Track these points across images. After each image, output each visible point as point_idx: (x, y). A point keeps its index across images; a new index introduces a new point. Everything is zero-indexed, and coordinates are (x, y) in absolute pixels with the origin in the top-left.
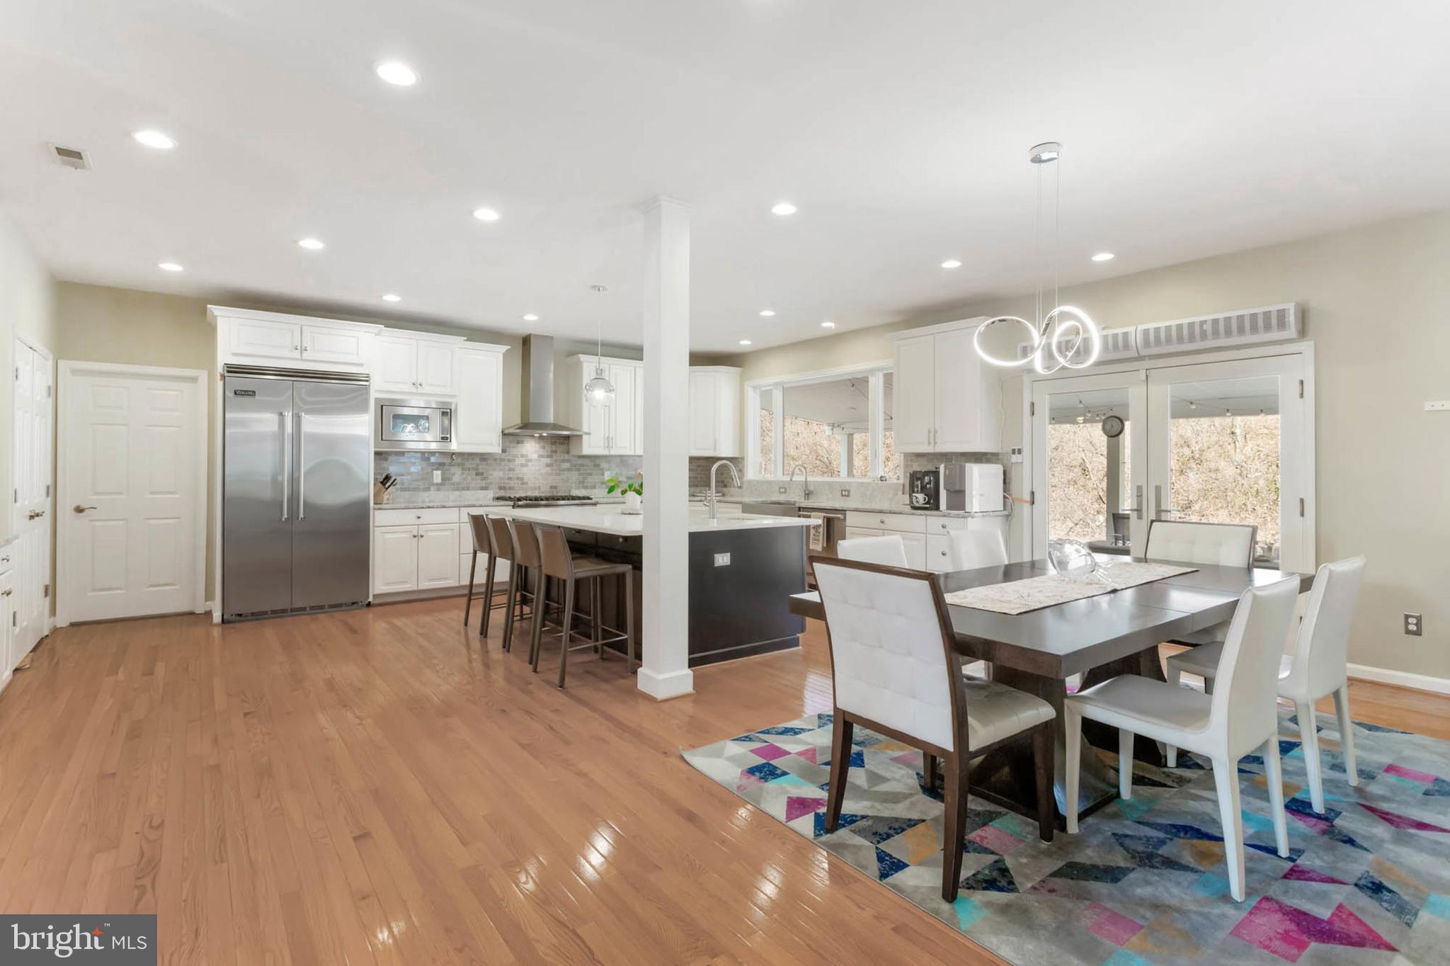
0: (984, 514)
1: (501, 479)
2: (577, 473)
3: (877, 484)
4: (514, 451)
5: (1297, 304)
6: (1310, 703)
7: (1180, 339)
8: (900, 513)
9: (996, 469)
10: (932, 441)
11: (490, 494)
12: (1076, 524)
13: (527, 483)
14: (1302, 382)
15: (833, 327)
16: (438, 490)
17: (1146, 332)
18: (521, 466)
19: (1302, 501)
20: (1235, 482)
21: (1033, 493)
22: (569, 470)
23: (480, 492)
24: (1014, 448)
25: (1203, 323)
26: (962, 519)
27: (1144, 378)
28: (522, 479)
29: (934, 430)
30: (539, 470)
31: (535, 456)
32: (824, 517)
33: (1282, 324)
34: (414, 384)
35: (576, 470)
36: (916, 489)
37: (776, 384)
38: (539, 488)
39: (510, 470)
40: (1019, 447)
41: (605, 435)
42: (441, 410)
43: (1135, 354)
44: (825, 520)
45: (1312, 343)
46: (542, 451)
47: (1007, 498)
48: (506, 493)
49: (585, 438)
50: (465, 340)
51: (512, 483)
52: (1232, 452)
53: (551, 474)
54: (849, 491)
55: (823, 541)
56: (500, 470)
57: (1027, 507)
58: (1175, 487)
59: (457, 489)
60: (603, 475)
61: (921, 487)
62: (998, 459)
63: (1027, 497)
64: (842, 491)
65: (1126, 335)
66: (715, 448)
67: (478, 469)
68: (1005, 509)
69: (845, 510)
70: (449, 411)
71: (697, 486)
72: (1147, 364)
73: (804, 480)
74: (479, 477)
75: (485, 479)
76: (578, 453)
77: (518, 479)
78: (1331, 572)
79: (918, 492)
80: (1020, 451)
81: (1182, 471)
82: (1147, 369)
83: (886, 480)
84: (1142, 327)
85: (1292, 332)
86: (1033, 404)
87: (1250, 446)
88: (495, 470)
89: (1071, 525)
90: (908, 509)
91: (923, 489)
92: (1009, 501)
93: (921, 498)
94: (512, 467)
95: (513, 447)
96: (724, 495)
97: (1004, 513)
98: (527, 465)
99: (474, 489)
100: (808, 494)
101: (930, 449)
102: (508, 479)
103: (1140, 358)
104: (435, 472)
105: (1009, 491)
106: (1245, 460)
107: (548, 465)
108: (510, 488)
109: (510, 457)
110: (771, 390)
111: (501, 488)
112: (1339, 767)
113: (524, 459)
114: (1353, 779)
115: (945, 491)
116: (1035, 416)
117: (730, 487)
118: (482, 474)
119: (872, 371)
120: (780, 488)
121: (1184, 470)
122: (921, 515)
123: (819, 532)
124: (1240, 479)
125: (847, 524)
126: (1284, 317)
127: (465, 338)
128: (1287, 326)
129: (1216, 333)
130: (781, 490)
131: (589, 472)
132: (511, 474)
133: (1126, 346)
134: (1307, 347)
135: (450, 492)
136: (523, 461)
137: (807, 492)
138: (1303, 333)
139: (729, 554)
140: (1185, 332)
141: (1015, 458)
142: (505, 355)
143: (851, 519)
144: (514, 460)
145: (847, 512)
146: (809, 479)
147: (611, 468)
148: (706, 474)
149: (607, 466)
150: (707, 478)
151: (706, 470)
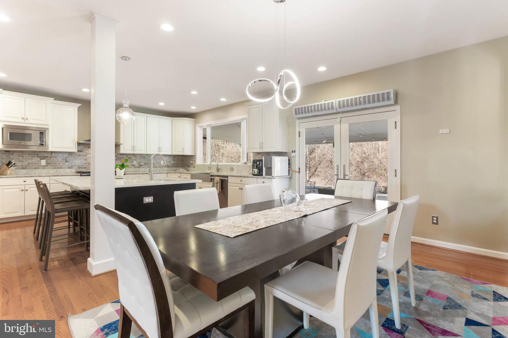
0: (280, 177)
1: (79, 164)
2: (120, 161)
3: (243, 165)
5: (394, 90)
6: (394, 272)
7: (352, 105)
8: (247, 177)
9: (286, 158)
10: (261, 147)
11: (73, 170)
12: (329, 181)
14: (396, 122)
15: (225, 101)
16: (44, 168)
17: (339, 102)
19: (396, 170)
20: (378, 166)
21: (299, 168)
23: (68, 169)
24: (293, 150)
25: (360, 98)
26: (270, 179)
27: (339, 121)
29: (262, 142)
32: (220, 179)
33: (389, 99)
34: (23, 118)
36: (254, 167)
37: (208, 125)
39: (85, 160)
40: (294, 150)
41: (131, 145)
42: (39, 131)
43: (335, 111)
44: (220, 180)
45: (399, 106)
47: (290, 170)
49: (121, 146)
50: (54, 100)
52: (378, 156)
54: (233, 168)
55: (219, 189)
57: (297, 174)
58: (360, 168)
59: (55, 168)
60: (133, 162)
61: (256, 166)
62: (287, 155)
63: (297, 170)
64: (231, 168)
65: (332, 103)
66: (183, 152)
67: (66, 159)
68: (289, 175)
69: (228, 176)
70: (44, 132)
71: (178, 167)
72: (340, 115)
73: (217, 164)
74: (67, 163)
75: (71, 163)
76: (118, 153)
77: (88, 163)
78: (404, 204)
79: (255, 169)
80: (295, 151)
81: (362, 162)
82: (340, 118)
83: (247, 164)
84: (338, 100)
85: (392, 102)
86: (300, 132)
87: (383, 153)
88: (76, 160)
89: (327, 181)
90: (252, 175)
91: (257, 167)
92: (291, 172)
93: (256, 171)
94: (85, 158)
95: (86, 150)
96: (188, 171)
97: (289, 176)
99: (65, 168)
100: (218, 170)
101: (260, 151)
103: (338, 113)
104: (42, 161)
105: (291, 168)
106: (382, 158)
109: (85, 154)
110: (206, 128)
111: (79, 168)
112: (407, 294)
114: (413, 302)
115: (265, 168)
116: (300, 137)
117: (191, 167)
118: (69, 161)
119: (242, 120)
120: (208, 167)
121: (363, 162)
122: (255, 178)
123: (218, 185)
124: (380, 165)
125: (228, 182)
126: (389, 94)
127: (54, 99)
128: (390, 99)
129: (365, 103)
130: (209, 168)
133: (332, 108)
134: (397, 108)
135: (51, 169)
137: (218, 169)
138: (396, 102)
139: (152, 197)
140: (354, 101)
141: (293, 154)
142: (78, 108)
143: (230, 180)
144: (86, 156)
145: (228, 177)
146: (219, 164)
147: (137, 159)
148: (182, 162)
149: (135, 158)
150: (182, 163)
151: (182, 160)
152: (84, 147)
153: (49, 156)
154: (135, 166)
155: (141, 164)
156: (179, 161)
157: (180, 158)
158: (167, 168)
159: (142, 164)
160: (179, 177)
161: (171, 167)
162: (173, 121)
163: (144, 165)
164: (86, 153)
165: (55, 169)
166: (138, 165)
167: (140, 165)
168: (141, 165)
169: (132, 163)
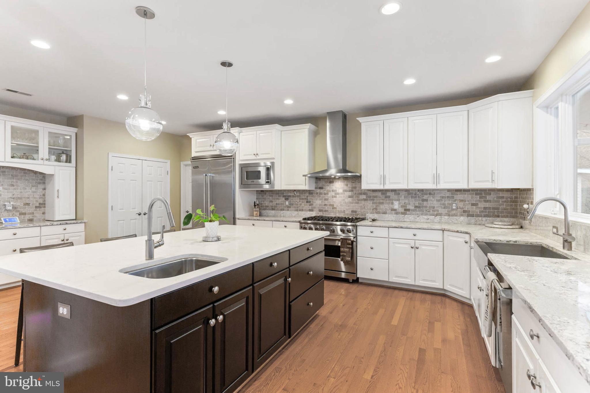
1: (320, 205)
4: (328, 188)
13: (336, 208)
16: (288, 210)
18: (332, 197)
22: (365, 200)
23: (309, 212)
28: (333, 205)
30: (344, 200)
31: (341, 191)
34: (254, 155)
35: (370, 200)
38: (344, 212)
39: (326, 200)
41: (380, 175)
42: (266, 167)
46: (346, 188)
48: (323, 214)
49: (363, 178)
51: (326, 208)
53: (352, 203)
56: (320, 199)
59: (297, 210)
60: (392, 204)
67: (307, 199)
70: (270, 167)
74: (308, 204)
75: (311, 205)
77: (330, 205)
88: (317, 200)
94: (326, 197)
95: (327, 186)
98: (335, 197)
99: (306, 210)
102: (324, 205)
104: (287, 201)
107: (350, 197)
108: (326, 211)
109: (326, 192)
111: (320, 211)
113: (334, 193)
117: (526, 220)
118: (310, 202)
131: (381, 201)
132: (326, 202)
135: (293, 212)
136: (333, 194)
144: (328, 194)
147: (400, 198)
148: (511, 205)
149: (396, 197)
150: (513, 209)
151: (511, 201)
152: (325, 182)
153: (291, 195)
154: (397, 211)
155: (407, 208)
156: (503, 202)
157: (506, 195)
158: (466, 218)
159: (411, 207)
160: (466, 242)
161: (478, 216)
162: (471, 114)
163: (413, 210)
164: (327, 190)
165: (296, 212)
166: (402, 210)
167: (406, 210)
168: (409, 210)
169: (391, 206)
